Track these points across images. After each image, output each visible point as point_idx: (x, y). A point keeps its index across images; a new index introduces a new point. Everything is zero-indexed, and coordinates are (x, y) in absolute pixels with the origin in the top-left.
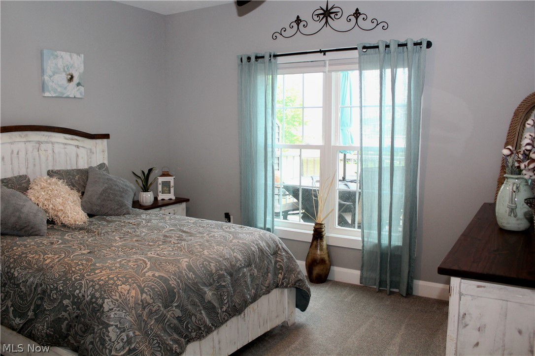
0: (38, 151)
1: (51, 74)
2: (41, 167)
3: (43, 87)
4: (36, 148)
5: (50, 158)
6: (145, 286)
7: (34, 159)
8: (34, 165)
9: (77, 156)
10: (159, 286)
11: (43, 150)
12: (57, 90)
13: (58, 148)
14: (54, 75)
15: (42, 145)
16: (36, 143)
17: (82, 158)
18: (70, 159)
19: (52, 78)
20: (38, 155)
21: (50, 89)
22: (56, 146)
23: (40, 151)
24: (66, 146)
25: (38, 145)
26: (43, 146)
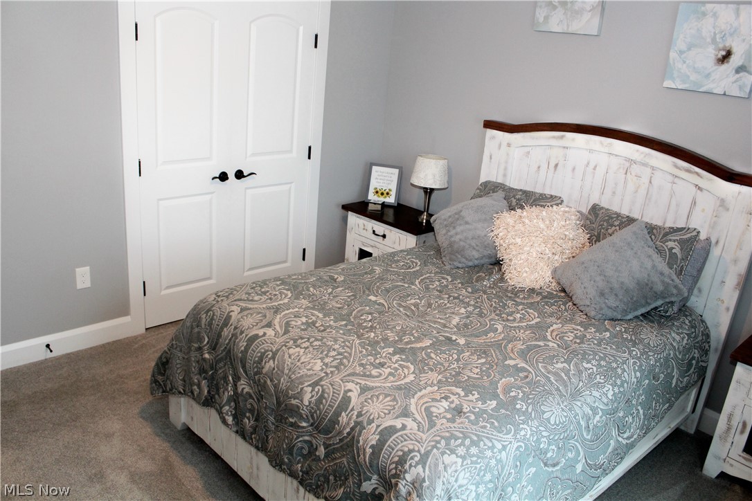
0: (626, 174)
1: (683, 47)
2: (622, 200)
3: (665, 70)
4: (624, 169)
5: (643, 191)
6: (322, 386)
7: (616, 184)
8: (614, 193)
9: (694, 203)
10: (331, 402)
11: (633, 174)
12: (689, 77)
13: (659, 179)
14: (689, 49)
15: (634, 166)
16: (626, 160)
17: (703, 210)
18: (677, 205)
19: (683, 56)
20: (623, 180)
21: (675, 75)
22: (658, 174)
23: (628, 173)
24: (676, 180)
25: (627, 164)
26: (636, 169)
